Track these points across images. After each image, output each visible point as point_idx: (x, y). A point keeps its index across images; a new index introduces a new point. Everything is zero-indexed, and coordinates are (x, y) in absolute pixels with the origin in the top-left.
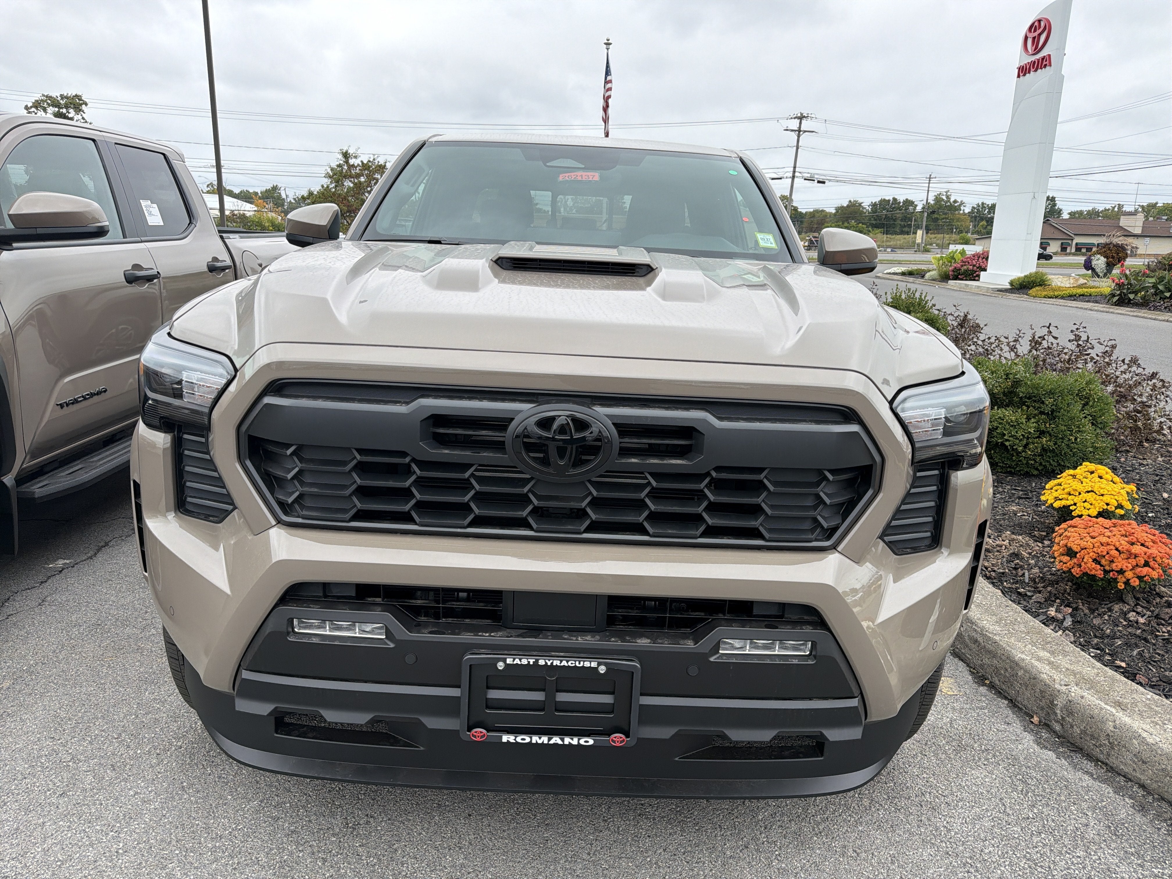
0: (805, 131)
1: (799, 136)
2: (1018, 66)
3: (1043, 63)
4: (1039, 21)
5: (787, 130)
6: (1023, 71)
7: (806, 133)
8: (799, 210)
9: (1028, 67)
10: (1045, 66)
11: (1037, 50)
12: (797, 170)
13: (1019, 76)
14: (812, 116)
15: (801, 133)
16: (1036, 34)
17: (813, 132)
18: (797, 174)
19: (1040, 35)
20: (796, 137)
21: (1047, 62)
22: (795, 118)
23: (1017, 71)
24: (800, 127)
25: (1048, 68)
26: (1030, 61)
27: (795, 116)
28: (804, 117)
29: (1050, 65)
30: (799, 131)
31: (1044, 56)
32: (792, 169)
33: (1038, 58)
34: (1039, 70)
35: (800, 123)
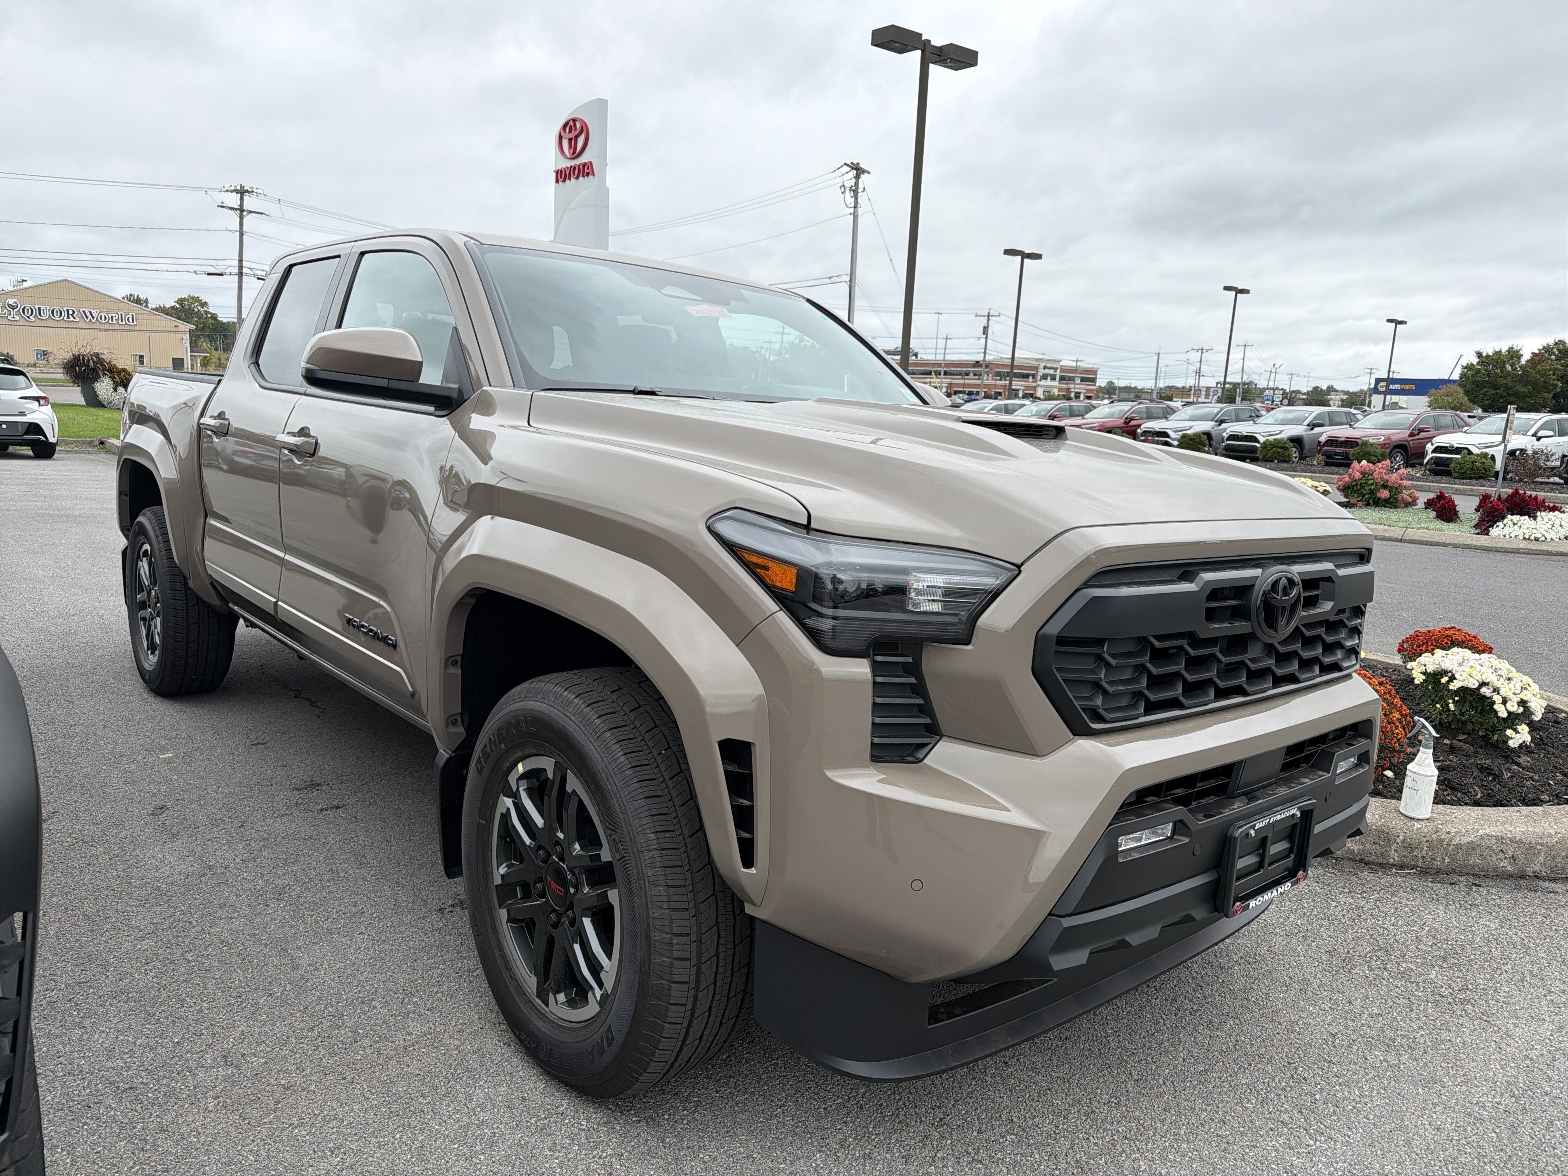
0: (251, 212)
1: (241, 218)
2: (554, 169)
3: (586, 170)
4: (574, 121)
5: (223, 207)
6: (562, 176)
7: (253, 214)
8: (220, 319)
9: (567, 173)
10: (588, 174)
11: (576, 155)
12: (245, 264)
13: (557, 181)
14: (258, 191)
15: (245, 213)
16: (572, 135)
17: (262, 213)
18: (245, 270)
19: (577, 137)
20: (238, 219)
21: (590, 171)
22: (232, 191)
23: (554, 175)
24: (242, 205)
25: (591, 177)
26: (569, 166)
27: (233, 188)
28: (247, 191)
29: (593, 174)
30: (241, 210)
31: (586, 163)
32: (236, 263)
33: (578, 163)
34: (581, 178)
35: (242, 199)
